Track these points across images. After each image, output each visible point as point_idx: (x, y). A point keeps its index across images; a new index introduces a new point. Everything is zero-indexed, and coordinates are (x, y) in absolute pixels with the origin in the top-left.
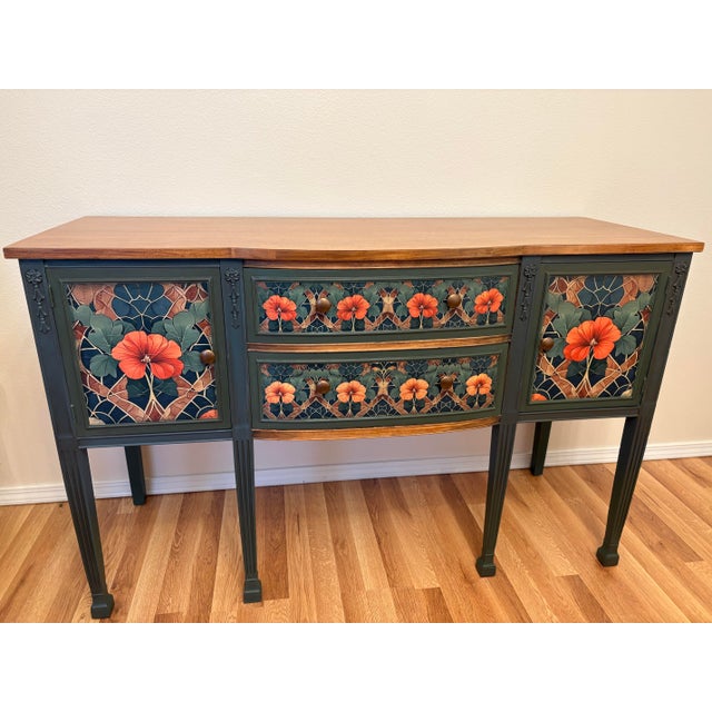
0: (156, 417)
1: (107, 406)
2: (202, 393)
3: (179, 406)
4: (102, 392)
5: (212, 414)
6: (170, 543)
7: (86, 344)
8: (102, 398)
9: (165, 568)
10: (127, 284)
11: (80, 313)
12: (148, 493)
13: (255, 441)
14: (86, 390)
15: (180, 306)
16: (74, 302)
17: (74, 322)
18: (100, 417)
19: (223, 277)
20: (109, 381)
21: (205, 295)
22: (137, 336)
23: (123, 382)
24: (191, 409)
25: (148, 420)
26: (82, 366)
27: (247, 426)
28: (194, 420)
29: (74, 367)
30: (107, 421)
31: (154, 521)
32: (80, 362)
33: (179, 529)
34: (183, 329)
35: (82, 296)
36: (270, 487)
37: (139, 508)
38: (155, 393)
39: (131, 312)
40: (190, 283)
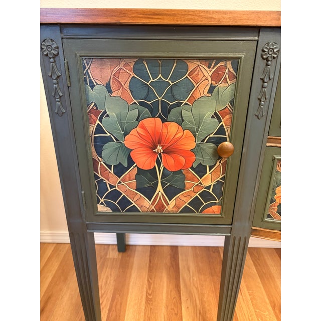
0: (161, 208)
1: (115, 194)
2: (209, 188)
3: (184, 199)
4: (111, 179)
5: (215, 210)
7: (99, 130)
8: (111, 187)
10: (149, 59)
11: (95, 94)
13: (251, 238)
14: (98, 177)
15: (203, 89)
16: (90, 81)
17: (89, 105)
18: (108, 205)
19: (259, 52)
20: (120, 170)
21: (232, 77)
22: (154, 123)
23: (132, 171)
24: (195, 203)
25: (153, 211)
26: (95, 154)
27: (247, 224)
28: (197, 214)
29: (87, 154)
30: (114, 209)
32: (93, 148)
34: (201, 118)
35: (99, 73)
36: (209, 247)
37: (121, 253)
38: (163, 184)
39: (149, 95)
40: (219, 60)
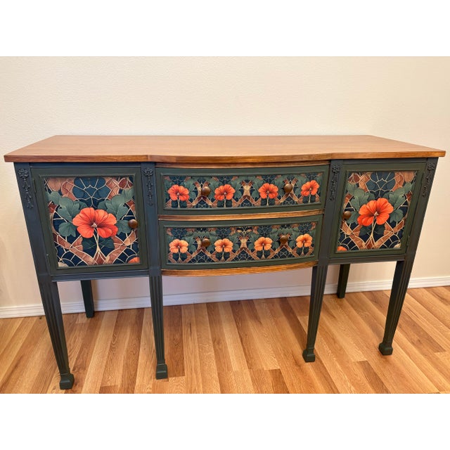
0: (101, 262)
1: (69, 255)
2: (129, 246)
3: (115, 255)
4: (66, 246)
5: (136, 260)
6: (110, 342)
7: (56, 216)
8: (66, 250)
9: (106, 358)
10: (82, 178)
11: (52, 196)
12: (96, 310)
13: (163, 277)
14: (56, 245)
15: (116, 192)
16: (49, 190)
17: (49, 202)
18: (65, 262)
19: (143, 173)
20: (71, 240)
21: (131, 185)
22: (89, 211)
23: (79, 240)
24: (123, 257)
25: (96, 264)
26: (54, 231)
27: (158, 267)
28: (125, 264)
29: (49, 231)
30: (70, 264)
31: (99, 328)
32: (53, 227)
33: (115, 332)
34: (117, 206)
35: (54, 186)
36: (172, 306)
37: (90, 319)
38: (100, 247)
39: (85, 195)
40: (121, 177)
